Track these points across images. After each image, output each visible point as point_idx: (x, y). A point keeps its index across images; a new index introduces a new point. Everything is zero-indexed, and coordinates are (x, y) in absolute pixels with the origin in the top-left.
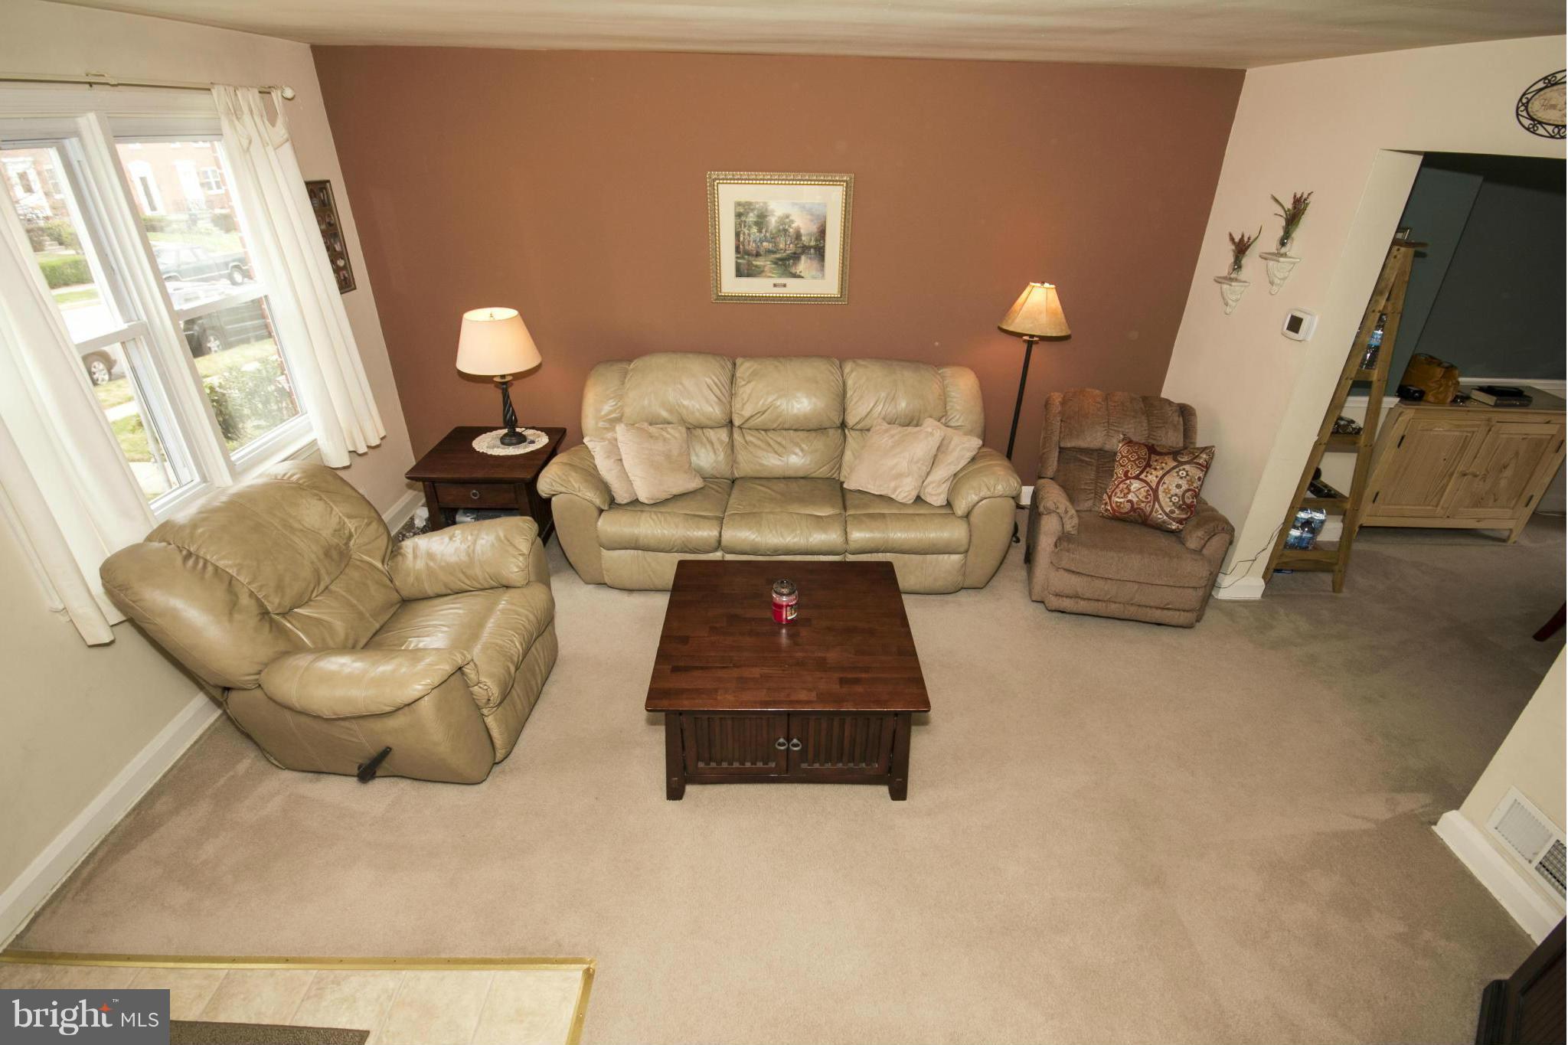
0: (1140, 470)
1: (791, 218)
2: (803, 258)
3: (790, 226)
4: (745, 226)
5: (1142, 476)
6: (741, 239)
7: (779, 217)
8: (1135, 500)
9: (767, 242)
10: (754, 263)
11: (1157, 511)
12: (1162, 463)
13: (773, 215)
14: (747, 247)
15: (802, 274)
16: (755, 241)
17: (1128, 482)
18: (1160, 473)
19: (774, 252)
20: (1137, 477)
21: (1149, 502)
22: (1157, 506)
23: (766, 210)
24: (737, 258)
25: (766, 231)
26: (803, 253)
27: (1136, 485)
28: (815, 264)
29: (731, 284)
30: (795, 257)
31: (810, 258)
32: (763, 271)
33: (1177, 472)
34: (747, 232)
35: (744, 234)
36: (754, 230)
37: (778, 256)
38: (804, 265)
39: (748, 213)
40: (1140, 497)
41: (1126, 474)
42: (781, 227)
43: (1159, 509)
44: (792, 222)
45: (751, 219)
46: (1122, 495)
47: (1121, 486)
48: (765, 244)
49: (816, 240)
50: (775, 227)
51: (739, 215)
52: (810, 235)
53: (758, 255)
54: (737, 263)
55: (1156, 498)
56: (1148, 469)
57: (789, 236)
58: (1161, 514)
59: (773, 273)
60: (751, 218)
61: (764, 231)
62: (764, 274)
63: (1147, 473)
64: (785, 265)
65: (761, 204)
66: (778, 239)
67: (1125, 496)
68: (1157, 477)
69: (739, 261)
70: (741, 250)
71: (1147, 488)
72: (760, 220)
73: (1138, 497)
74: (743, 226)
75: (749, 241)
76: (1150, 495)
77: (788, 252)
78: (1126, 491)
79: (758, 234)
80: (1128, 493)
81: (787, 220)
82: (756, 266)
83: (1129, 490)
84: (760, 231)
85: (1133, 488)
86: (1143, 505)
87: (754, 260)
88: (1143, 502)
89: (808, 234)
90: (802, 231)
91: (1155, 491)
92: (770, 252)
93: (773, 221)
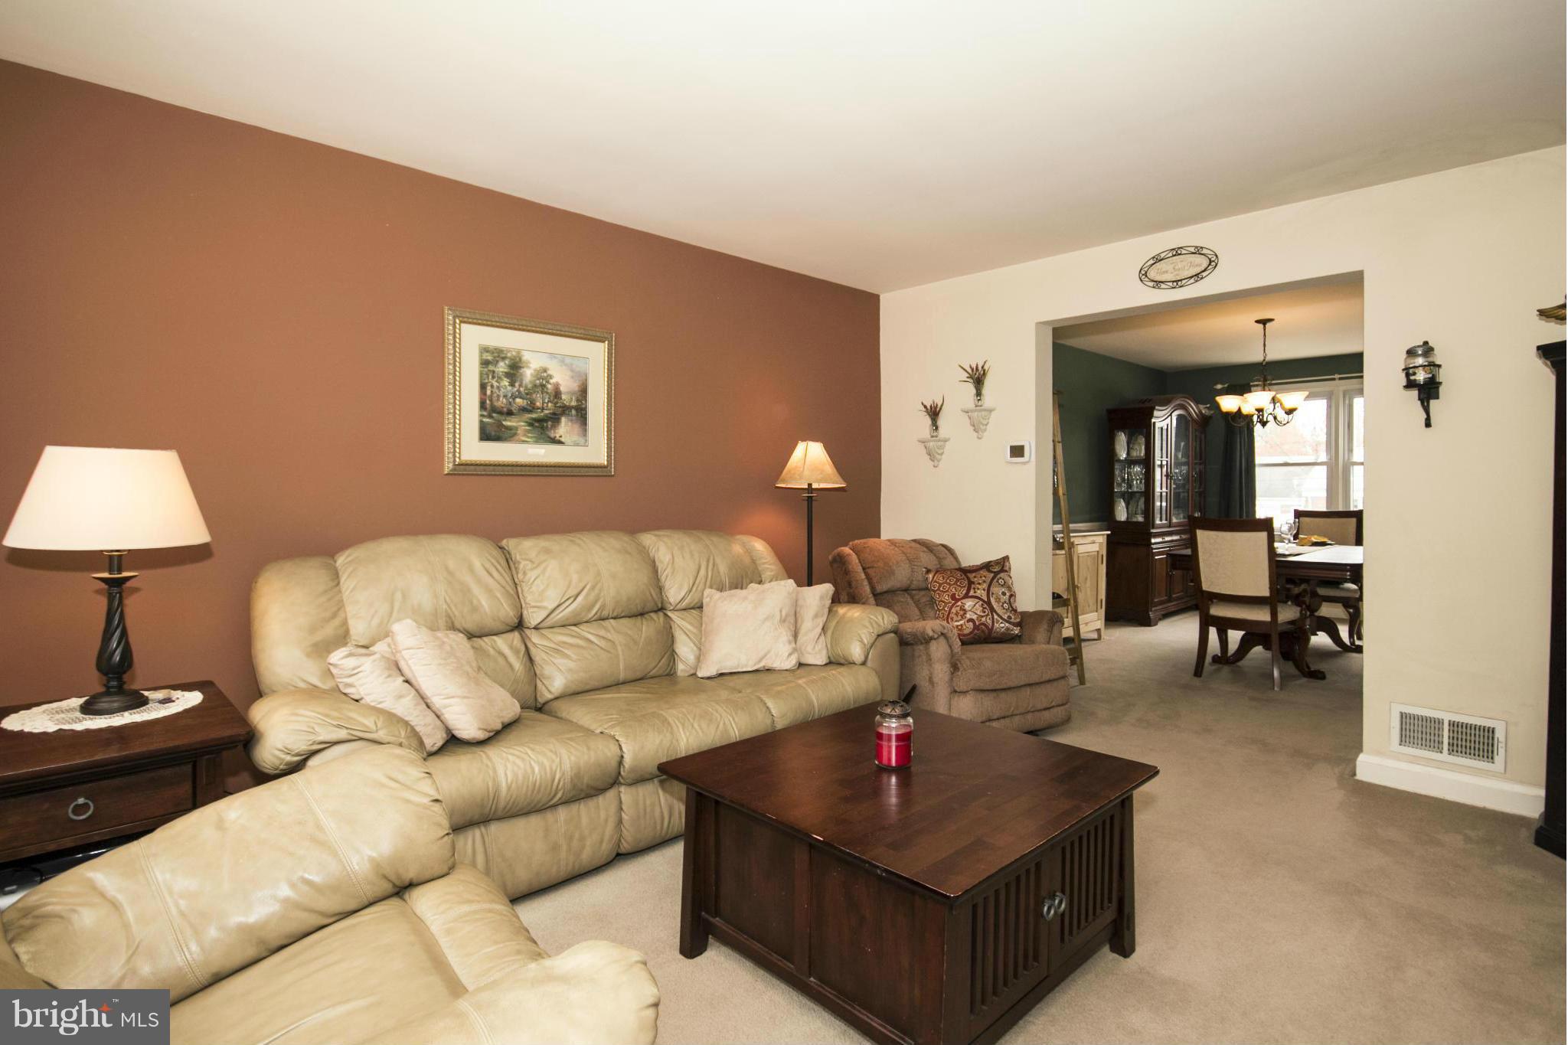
0: (966, 589)
1: (549, 372)
2: (563, 419)
3: (548, 382)
4: (493, 377)
5: (972, 593)
6: (488, 392)
7: (535, 370)
8: (975, 617)
9: (521, 398)
10: (504, 423)
11: (998, 622)
12: (981, 577)
13: (529, 367)
14: (496, 404)
15: (563, 439)
16: (505, 396)
17: (959, 603)
18: (985, 586)
19: (530, 412)
20: (966, 596)
21: (988, 615)
22: (996, 617)
23: (520, 360)
24: (482, 416)
25: (520, 386)
26: (563, 413)
27: (969, 604)
28: (577, 427)
29: (474, 450)
30: (555, 418)
31: (572, 420)
32: (515, 434)
33: (997, 582)
34: (495, 384)
35: (492, 386)
36: (505, 382)
37: (534, 416)
38: (565, 429)
39: (497, 362)
40: (978, 613)
41: (953, 597)
42: (538, 382)
43: (999, 619)
44: (551, 377)
45: (501, 370)
46: (960, 618)
47: (954, 610)
48: (518, 400)
49: (578, 400)
50: (530, 382)
51: (485, 363)
52: (572, 393)
53: (510, 413)
54: (481, 422)
55: (992, 610)
56: (973, 586)
57: (547, 393)
58: (1002, 623)
59: (528, 437)
60: (502, 367)
61: (517, 384)
62: (516, 438)
63: (974, 589)
64: (542, 428)
65: (514, 353)
66: (534, 396)
67: (963, 617)
68: (984, 590)
69: (486, 420)
70: (488, 406)
71: (981, 603)
72: (512, 372)
73: (976, 614)
74: (490, 377)
75: (498, 396)
76: (985, 608)
77: (547, 412)
78: (962, 613)
79: (509, 388)
80: (965, 614)
81: (545, 374)
82: (508, 428)
83: (965, 610)
84: (512, 384)
85: (966, 607)
86: (984, 619)
87: (505, 420)
88: (982, 617)
89: (568, 393)
90: (562, 389)
91: (989, 603)
92: (524, 410)
93: (528, 375)
